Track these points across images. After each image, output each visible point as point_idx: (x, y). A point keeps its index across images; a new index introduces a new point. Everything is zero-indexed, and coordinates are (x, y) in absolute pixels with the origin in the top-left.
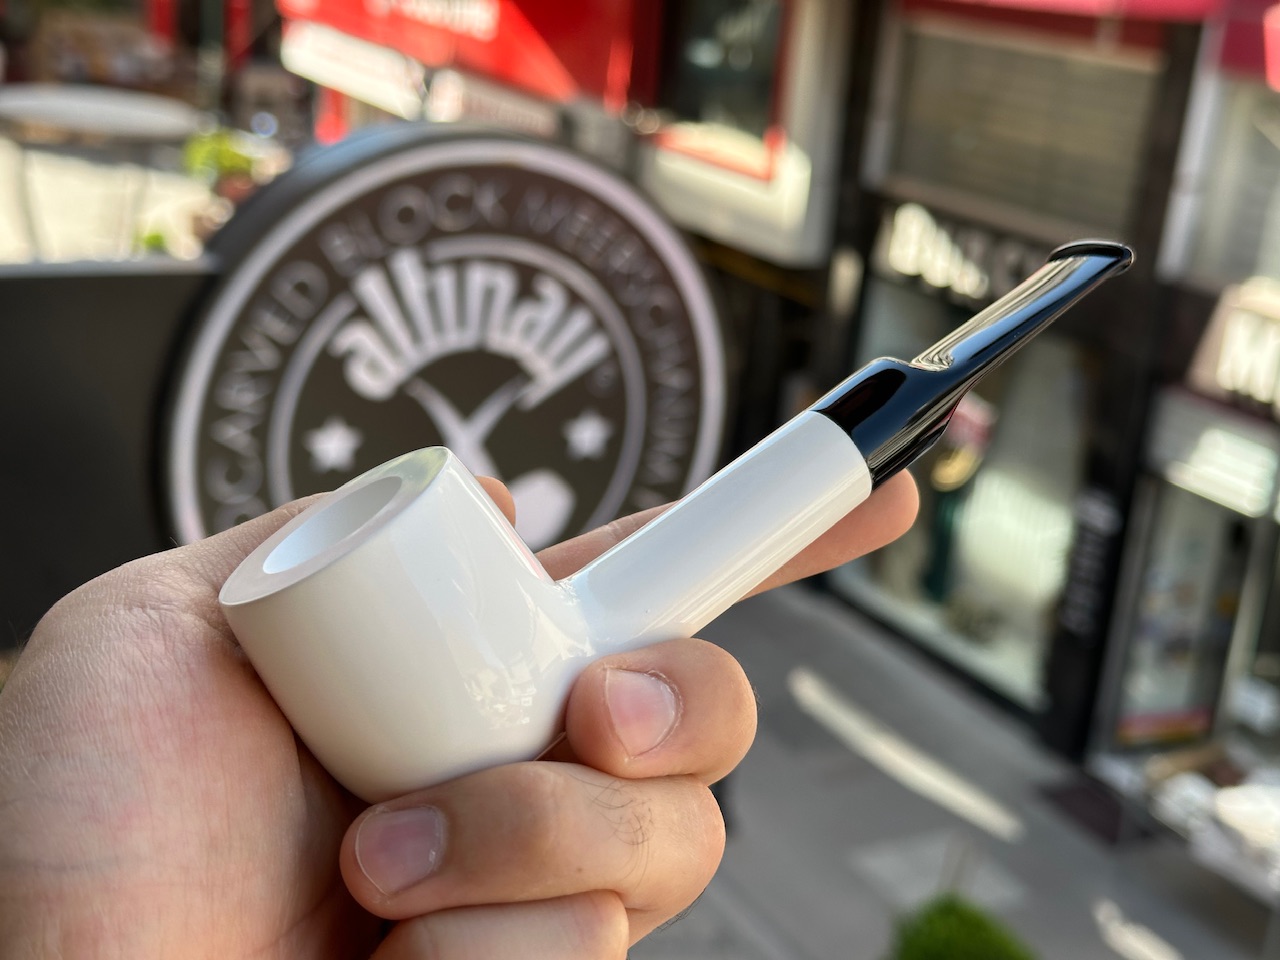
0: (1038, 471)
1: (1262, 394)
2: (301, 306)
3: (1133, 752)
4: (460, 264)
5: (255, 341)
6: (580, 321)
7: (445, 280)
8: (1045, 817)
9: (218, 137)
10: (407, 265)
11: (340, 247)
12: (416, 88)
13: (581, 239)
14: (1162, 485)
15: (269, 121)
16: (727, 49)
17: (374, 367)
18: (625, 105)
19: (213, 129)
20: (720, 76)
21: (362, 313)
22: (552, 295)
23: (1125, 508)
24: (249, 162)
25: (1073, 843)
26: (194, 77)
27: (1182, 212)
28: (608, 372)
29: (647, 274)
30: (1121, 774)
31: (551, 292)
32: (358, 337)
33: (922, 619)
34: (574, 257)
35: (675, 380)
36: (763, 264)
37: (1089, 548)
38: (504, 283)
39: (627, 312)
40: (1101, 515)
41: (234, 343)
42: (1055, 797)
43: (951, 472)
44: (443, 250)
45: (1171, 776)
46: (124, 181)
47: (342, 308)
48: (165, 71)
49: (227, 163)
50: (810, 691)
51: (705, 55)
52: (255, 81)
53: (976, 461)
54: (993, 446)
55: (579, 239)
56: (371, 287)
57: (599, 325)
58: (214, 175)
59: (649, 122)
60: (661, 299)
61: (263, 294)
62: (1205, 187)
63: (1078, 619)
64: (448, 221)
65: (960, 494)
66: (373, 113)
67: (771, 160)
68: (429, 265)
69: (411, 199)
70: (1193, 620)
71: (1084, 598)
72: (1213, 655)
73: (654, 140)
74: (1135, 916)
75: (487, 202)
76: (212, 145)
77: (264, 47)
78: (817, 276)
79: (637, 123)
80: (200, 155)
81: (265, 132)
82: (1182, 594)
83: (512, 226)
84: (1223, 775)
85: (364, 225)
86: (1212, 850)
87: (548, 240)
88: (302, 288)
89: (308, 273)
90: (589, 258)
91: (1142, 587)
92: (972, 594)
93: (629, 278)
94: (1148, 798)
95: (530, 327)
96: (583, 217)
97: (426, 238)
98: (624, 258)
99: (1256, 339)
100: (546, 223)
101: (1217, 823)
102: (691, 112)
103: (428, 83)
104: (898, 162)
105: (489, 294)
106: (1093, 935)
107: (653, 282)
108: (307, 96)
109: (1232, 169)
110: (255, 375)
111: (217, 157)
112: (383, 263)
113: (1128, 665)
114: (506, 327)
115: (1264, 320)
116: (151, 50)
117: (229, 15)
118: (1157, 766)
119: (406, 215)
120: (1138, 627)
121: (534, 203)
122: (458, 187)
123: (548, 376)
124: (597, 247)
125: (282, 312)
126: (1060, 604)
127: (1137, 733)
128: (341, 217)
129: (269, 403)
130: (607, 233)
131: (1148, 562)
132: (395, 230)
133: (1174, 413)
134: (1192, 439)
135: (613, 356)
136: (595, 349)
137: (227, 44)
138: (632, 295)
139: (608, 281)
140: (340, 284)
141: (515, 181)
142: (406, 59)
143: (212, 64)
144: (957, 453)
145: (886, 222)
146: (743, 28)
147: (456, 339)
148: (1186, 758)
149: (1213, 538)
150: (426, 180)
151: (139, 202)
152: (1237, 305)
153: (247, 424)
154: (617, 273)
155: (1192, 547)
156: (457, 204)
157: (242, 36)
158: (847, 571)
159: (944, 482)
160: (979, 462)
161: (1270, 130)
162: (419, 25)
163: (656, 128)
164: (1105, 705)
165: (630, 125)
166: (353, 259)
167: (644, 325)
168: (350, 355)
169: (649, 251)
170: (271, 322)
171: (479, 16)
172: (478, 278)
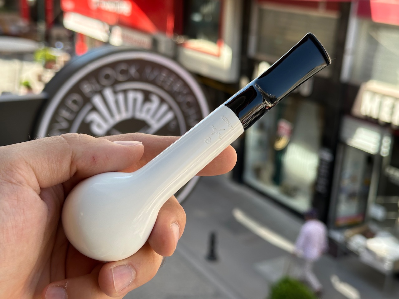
0: (307, 143)
1: (375, 116)
2: (75, 107)
3: (340, 228)
4: (125, 92)
6: (164, 108)
7: (121, 97)
9: (45, 50)
10: (108, 93)
11: (87, 88)
12: (107, 32)
13: (164, 81)
14: (345, 146)
15: (61, 44)
16: (204, 16)
17: (99, 126)
18: (173, 35)
19: (43, 47)
20: (202, 24)
21: (94, 109)
22: (155, 100)
23: (334, 153)
24: (55, 57)
26: (36, 31)
27: (348, 61)
28: (174, 123)
29: (185, 92)
30: (337, 236)
32: (94, 117)
33: (273, 191)
34: (161, 87)
36: (218, 82)
37: (324, 166)
38: (140, 97)
39: (179, 104)
40: (327, 156)
41: (54, 121)
43: (280, 144)
44: (119, 87)
45: (352, 236)
46: (15, 65)
47: (88, 107)
48: (27, 30)
49: (48, 58)
50: (239, 216)
51: (197, 18)
52: (55, 32)
53: (287, 141)
54: (293, 136)
55: (163, 81)
56: (97, 100)
57: (170, 108)
58: (44, 62)
59: (181, 40)
60: (189, 99)
61: (62, 104)
62: (354, 53)
63: (321, 188)
64: (121, 78)
65: (283, 151)
66: (93, 40)
67: (219, 50)
68: (115, 93)
69: (109, 71)
70: (357, 187)
71: (323, 182)
72: (363, 197)
73: (183, 45)
74: (343, 280)
75: (133, 71)
76: (43, 52)
77: (58, 21)
78: (235, 85)
79: (177, 40)
80: (39, 56)
81: (59, 48)
82: (353, 179)
83: (141, 79)
84: (369, 235)
85: (94, 81)
86: (366, 258)
87: (153, 82)
88: (75, 102)
89: (76, 97)
91: (341, 178)
92: (289, 182)
93: (179, 93)
94: (346, 243)
95: (148, 110)
96: (164, 75)
97: (114, 84)
98: (177, 87)
99: (372, 99)
100: (152, 77)
101: (368, 249)
102: (194, 36)
103: (110, 30)
104: (259, 49)
105: (135, 100)
106: (331, 286)
107: (187, 94)
108: (72, 36)
109: (363, 46)
110: (61, 130)
111: (45, 56)
112: (100, 93)
113: (337, 202)
114: (141, 110)
115: (374, 93)
116: (22, 24)
117: (46, 11)
118: (348, 233)
119: (107, 77)
120: (340, 190)
121: (148, 71)
122: (123, 67)
123: (156, 125)
124: (169, 83)
125: (68, 109)
126: (316, 184)
127: (341, 222)
128: (86, 78)
130: (172, 79)
131: (342, 170)
132: (104, 82)
133: (348, 123)
134: (353, 131)
135: (175, 118)
136: (170, 116)
137: (46, 21)
138: (180, 98)
139: (173, 94)
140: (87, 100)
141: (142, 64)
142: (103, 23)
143: (42, 27)
144: (282, 138)
145: (256, 68)
146: (208, 9)
147: (125, 116)
148: (357, 230)
149: (362, 160)
150: (113, 65)
151: (20, 71)
152: (366, 89)
154: (175, 92)
155: (355, 164)
156: (123, 72)
157: (51, 18)
158: (249, 177)
159: (278, 148)
160: (288, 141)
161: (374, 34)
162: (107, 12)
163: (183, 42)
164: (331, 215)
165: (175, 41)
166: (91, 92)
167: (185, 107)
168: (91, 122)
169: (186, 85)
170: (65, 114)
171: (125, 8)
172: (131, 95)
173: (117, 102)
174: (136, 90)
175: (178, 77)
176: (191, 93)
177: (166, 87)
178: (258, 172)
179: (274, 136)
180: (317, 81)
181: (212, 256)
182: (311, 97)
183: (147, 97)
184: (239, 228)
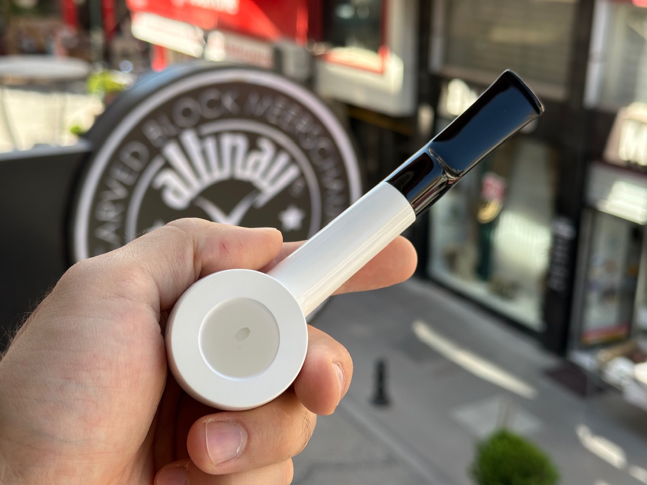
0: (531, 209)
1: (643, 161)
2: (136, 164)
3: (590, 348)
4: (217, 135)
5: (114, 184)
6: (283, 159)
7: (210, 145)
8: (547, 385)
9: (103, 74)
10: (189, 138)
11: (154, 132)
12: (200, 42)
14: (595, 212)
15: (128, 65)
16: (356, 8)
17: (177, 193)
18: (306, 42)
19: (100, 70)
20: (354, 22)
21: (168, 165)
22: (267, 147)
23: (577, 225)
24: (120, 86)
25: (563, 397)
26: (89, 45)
27: (595, 72)
28: (300, 184)
29: (316, 132)
30: (585, 360)
31: (266, 145)
32: (167, 178)
33: (478, 290)
34: (277, 127)
35: (335, 186)
36: (382, 116)
37: (560, 247)
38: (241, 143)
39: (307, 153)
40: (565, 230)
41: (103, 186)
42: (552, 375)
43: (488, 213)
44: (208, 129)
45: (610, 359)
46: (55, 101)
47: (158, 163)
49: (109, 87)
50: (423, 332)
51: (345, 12)
52: (119, 44)
54: (507, 200)
55: (279, 117)
56: (172, 152)
57: (293, 160)
58: (103, 94)
59: (320, 49)
60: (324, 144)
61: (115, 159)
62: (605, 58)
63: (557, 283)
64: (209, 113)
65: (492, 225)
66: (180, 56)
67: (383, 62)
68: (201, 138)
69: (189, 104)
70: (616, 279)
71: (559, 273)
72: (627, 296)
73: (323, 57)
74: (598, 432)
75: (228, 102)
76: (100, 78)
78: (411, 120)
79: (314, 50)
80: (95, 84)
81: (127, 70)
82: (609, 266)
83: (242, 113)
84: (637, 357)
85: (165, 120)
86: (635, 395)
87: (262, 119)
88: (135, 155)
89: (138, 147)
90: (285, 126)
91: (589, 266)
92: (503, 274)
93: (306, 135)
94: (600, 372)
95: (256, 165)
96: (280, 105)
97: (199, 124)
98: (303, 125)
99: (637, 133)
100: (259, 111)
101: (636, 381)
102: (340, 42)
103: (206, 38)
104: (447, 59)
105: (234, 150)
106: (577, 443)
107: (319, 136)
108: (146, 51)
109: (619, 46)
110: (115, 202)
111: (103, 85)
112: (177, 139)
113: (585, 305)
114: (244, 166)
115: (641, 124)
116: (66, 33)
117: (104, 12)
118: (603, 355)
119: (187, 113)
120: (588, 285)
121: (253, 100)
122: (212, 95)
123: (269, 189)
124: (288, 120)
125: (126, 168)
126: (548, 276)
127: (592, 338)
128: (152, 116)
129: (124, 216)
130: (293, 113)
131: (591, 252)
132: (182, 121)
133: (598, 175)
134: (608, 188)
135: (302, 175)
136: (292, 172)
137: (104, 27)
138: (308, 144)
139: (295, 137)
140: (155, 151)
141: (243, 90)
142: (194, 27)
143: (97, 38)
144: (489, 204)
145: (444, 90)
147: (219, 174)
148: (618, 350)
149: (623, 236)
150: (196, 93)
151: (63, 110)
152: (626, 117)
153: (113, 228)
154: (300, 133)
155: (613, 242)
157: (111, 23)
158: (438, 268)
159: (484, 219)
160: (500, 208)
161: (636, 26)
162: (199, 9)
163: (323, 52)
164: (574, 326)
165: (310, 51)
166: (160, 137)
167: (317, 158)
168: (164, 187)
169: (316, 120)
170: (120, 174)
171: (229, 2)
172: (227, 141)
173: (204, 153)
174: (234, 132)
175: (305, 110)
176: (326, 133)
178: (451, 260)
179: (477, 201)
181: (381, 399)
182: (536, 135)
183: (253, 145)
184: (423, 352)
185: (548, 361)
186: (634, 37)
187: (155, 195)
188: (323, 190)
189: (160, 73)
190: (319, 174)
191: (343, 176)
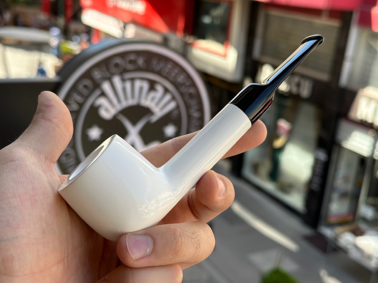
0: (304, 143)
1: (370, 120)
2: (85, 92)
3: (331, 225)
4: (132, 80)
5: (72, 102)
6: (168, 97)
7: (128, 85)
8: (305, 245)
10: (117, 80)
11: (97, 75)
12: (121, 29)
14: (340, 147)
15: (78, 38)
16: (213, 18)
17: (107, 110)
18: (183, 34)
20: (211, 26)
21: (103, 94)
22: (160, 89)
23: (329, 154)
24: (72, 50)
25: (313, 252)
27: (347, 67)
28: (176, 112)
29: (188, 83)
30: (328, 232)
32: (102, 101)
33: (269, 186)
34: (166, 78)
35: (196, 115)
36: (223, 81)
37: (319, 166)
38: (146, 86)
39: (182, 94)
40: (322, 156)
42: (308, 239)
43: (278, 143)
44: (128, 76)
45: (342, 233)
46: (34, 56)
47: (97, 93)
49: (65, 50)
51: (207, 20)
52: (73, 26)
54: (291, 135)
55: (168, 73)
56: (106, 87)
57: (173, 98)
59: (190, 39)
60: (192, 90)
61: (74, 88)
62: (353, 60)
63: (315, 187)
65: (281, 149)
66: (108, 36)
67: (226, 51)
68: (123, 80)
69: (118, 61)
70: (349, 187)
71: (317, 180)
72: (355, 197)
73: (191, 45)
74: (331, 274)
75: (141, 61)
77: (76, 16)
78: (239, 85)
79: (186, 40)
81: (77, 41)
82: (346, 179)
83: (148, 69)
84: (358, 233)
85: (104, 68)
86: (354, 255)
87: (159, 73)
88: (86, 87)
89: (87, 82)
91: (334, 178)
92: (284, 179)
93: (183, 84)
94: (336, 239)
95: (153, 99)
96: (169, 66)
97: (123, 72)
98: (181, 79)
99: (368, 104)
100: (158, 68)
101: (356, 247)
102: (202, 37)
103: (125, 27)
104: (263, 52)
105: (141, 89)
107: (189, 86)
108: (89, 31)
109: (362, 54)
112: (110, 80)
113: (330, 200)
114: (146, 98)
115: (371, 99)
116: (43, 17)
117: (66, 7)
118: (338, 230)
119: (117, 65)
120: (333, 189)
121: (154, 62)
122: (132, 57)
123: (158, 112)
124: (173, 75)
125: (80, 94)
126: (310, 182)
127: (332, 220)
128: (97, 66)
129: (75, 120)
130: (176, 71)
131: (336, 170)
132: (113, 70)
133: (344, 126)
134: (349, 133)
135: (178, 107)
136: (172, 105)
137: (65, 16)
138: (184, 90)
139: (176, 85)
140: (97, 85)
141: (149, 56)
142: (118, 20)
143: (61, 22)
144: (280, 137)
145: (259, 69)
146: (218, 12)
147: (131, 102)
148: (347, 227)
149: (355, 163)
150: (123, 55)
152: (363, 95)
154: (179, 83)
155: (349, 166)
156: (132, 62)
157: (70, 13)
158: (247, 172)
159: (276, 146)
160: (286, 140)
161: (372, 43)
162: (122, 10)
163: (192, 41)
164: (323, 212)
165: (184, 40)
166: (101, 78)
167: (187, 98)
168: (100, 106)
169: (189, 77)
170: (76, 97)
171: (140, 8)
172: (138, 84)
173: (124, 89)
174: (143, 79)
175: (183, 70)
176: (193, 84)
177: (171, 78)
178: (256, 168)
179: (273, 134)
180: (317, 84)
182: (310, 100)
183: (152, 86)
185: (306, 231)
186: (370, 49)
187: (94, 110)
188: (189, 117)
189: (97, 45)
190: (188, 107)
191: (201, 110)
